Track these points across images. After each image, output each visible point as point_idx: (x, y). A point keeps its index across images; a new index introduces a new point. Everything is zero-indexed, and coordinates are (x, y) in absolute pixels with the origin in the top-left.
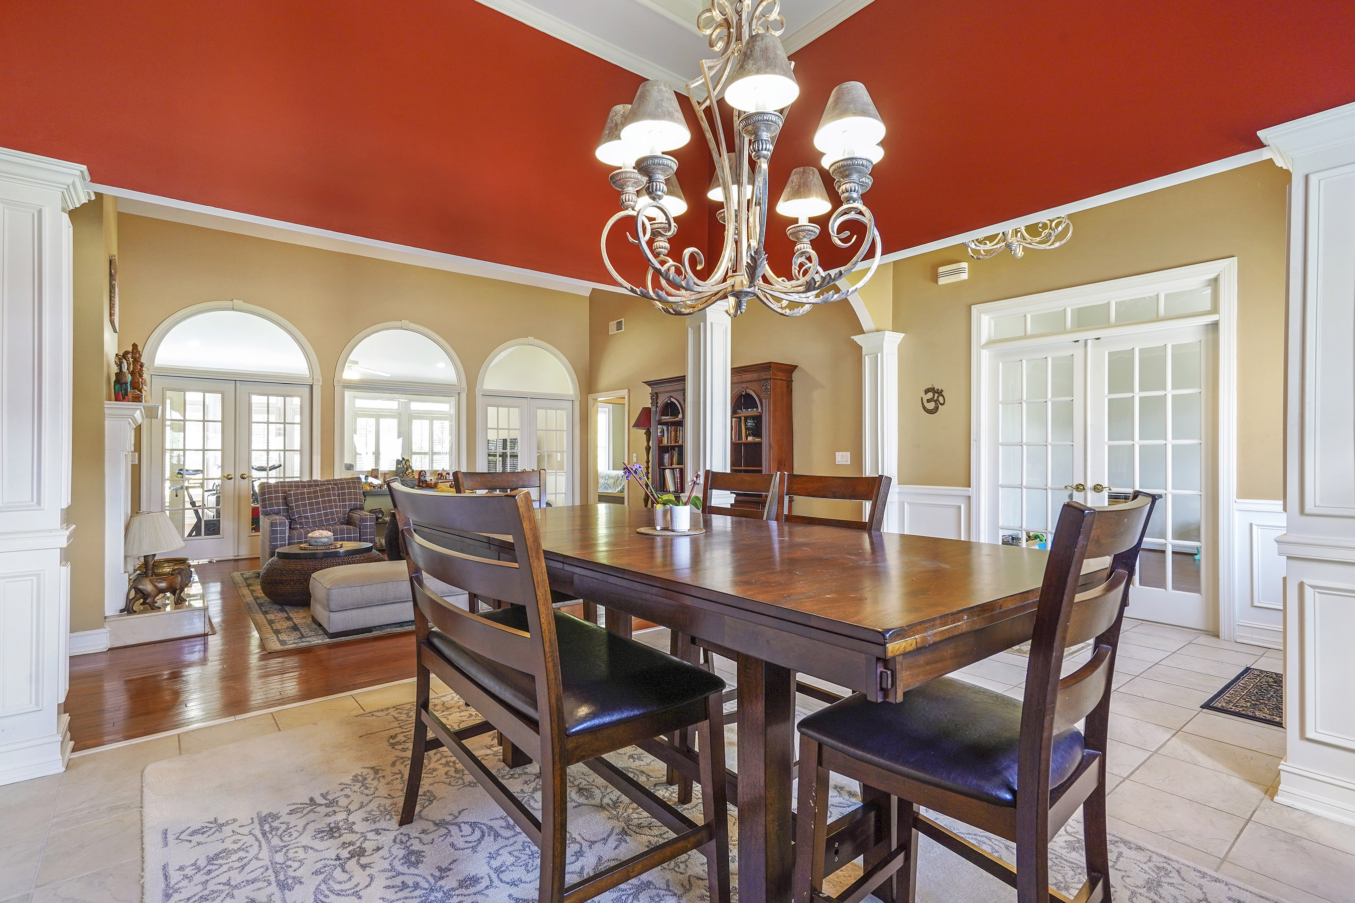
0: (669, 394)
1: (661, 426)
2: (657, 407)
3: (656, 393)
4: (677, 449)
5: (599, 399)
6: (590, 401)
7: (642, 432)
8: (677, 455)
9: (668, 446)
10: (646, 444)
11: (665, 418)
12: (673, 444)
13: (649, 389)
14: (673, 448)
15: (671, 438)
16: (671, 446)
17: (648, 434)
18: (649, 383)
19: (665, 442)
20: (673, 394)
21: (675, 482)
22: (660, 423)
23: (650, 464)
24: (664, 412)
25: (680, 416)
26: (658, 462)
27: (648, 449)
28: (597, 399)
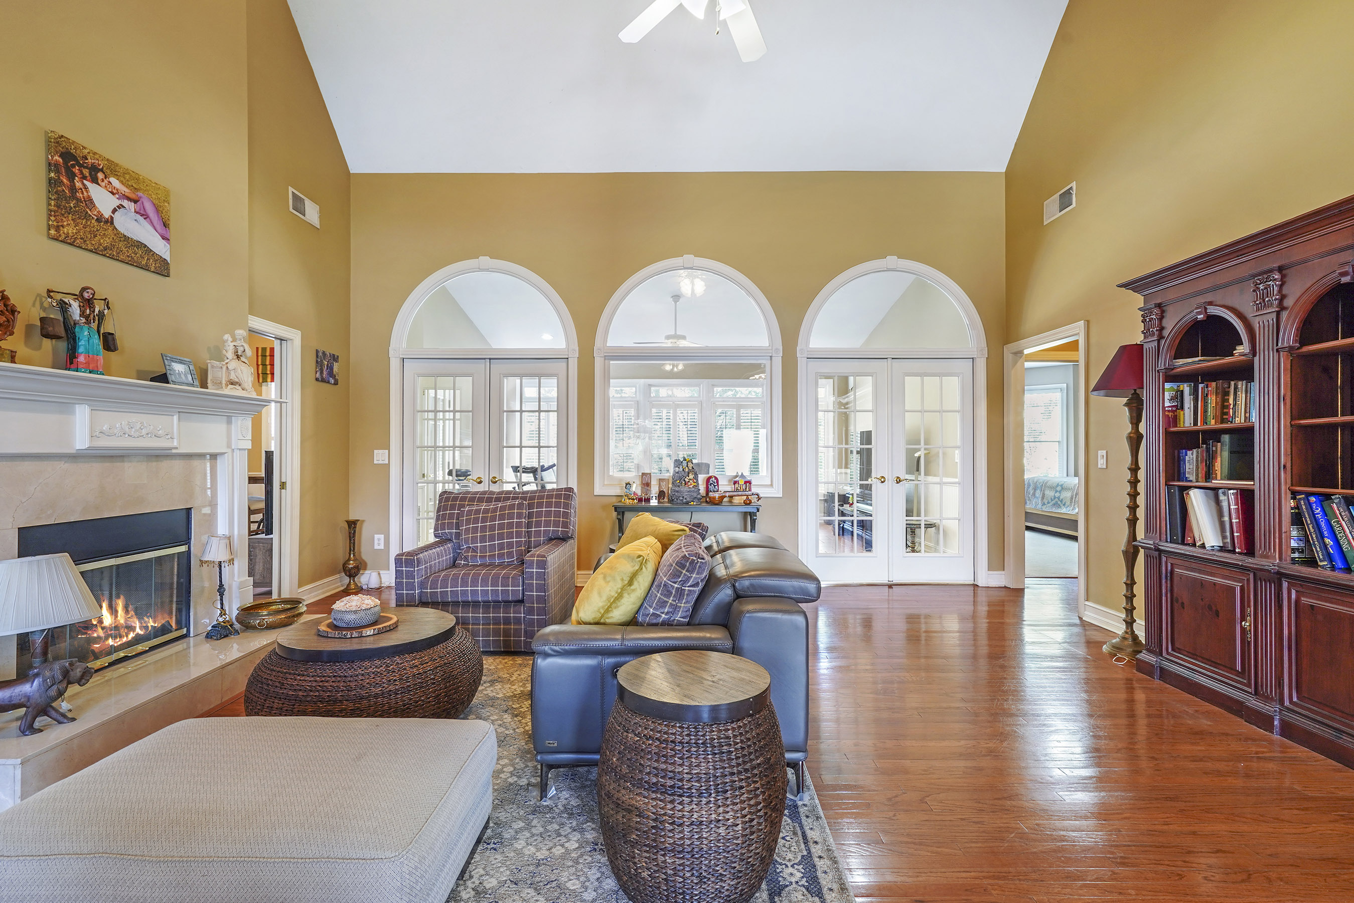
0: (1201, 300)
1: (1174, 385)
2: (1161, 337)
3: (1159, 306)
4: (1226, 438)
5: (1026, 352)
6: (1008, 357)
7: (1118, 404)
8: (1226, 454)
9: (1197, 432)
10: (1129, 428)
11: (1185, 364)
12: (1212, 424)
13: (1138, 300)
14: (1214, 435)
15: (1205, 411)
16: (1205, 432)
17: (1136, 407)
18: (1134, 285)
19: (1187, 421)
20: (1209, 297)
21: (1222, 524)
22: (1171, 377)
23: (1141, 475)
24: (1183, 349)
25: (1243, 349)
26: (1166, 471)
27: (1135, 441)
28: (1021, 352)
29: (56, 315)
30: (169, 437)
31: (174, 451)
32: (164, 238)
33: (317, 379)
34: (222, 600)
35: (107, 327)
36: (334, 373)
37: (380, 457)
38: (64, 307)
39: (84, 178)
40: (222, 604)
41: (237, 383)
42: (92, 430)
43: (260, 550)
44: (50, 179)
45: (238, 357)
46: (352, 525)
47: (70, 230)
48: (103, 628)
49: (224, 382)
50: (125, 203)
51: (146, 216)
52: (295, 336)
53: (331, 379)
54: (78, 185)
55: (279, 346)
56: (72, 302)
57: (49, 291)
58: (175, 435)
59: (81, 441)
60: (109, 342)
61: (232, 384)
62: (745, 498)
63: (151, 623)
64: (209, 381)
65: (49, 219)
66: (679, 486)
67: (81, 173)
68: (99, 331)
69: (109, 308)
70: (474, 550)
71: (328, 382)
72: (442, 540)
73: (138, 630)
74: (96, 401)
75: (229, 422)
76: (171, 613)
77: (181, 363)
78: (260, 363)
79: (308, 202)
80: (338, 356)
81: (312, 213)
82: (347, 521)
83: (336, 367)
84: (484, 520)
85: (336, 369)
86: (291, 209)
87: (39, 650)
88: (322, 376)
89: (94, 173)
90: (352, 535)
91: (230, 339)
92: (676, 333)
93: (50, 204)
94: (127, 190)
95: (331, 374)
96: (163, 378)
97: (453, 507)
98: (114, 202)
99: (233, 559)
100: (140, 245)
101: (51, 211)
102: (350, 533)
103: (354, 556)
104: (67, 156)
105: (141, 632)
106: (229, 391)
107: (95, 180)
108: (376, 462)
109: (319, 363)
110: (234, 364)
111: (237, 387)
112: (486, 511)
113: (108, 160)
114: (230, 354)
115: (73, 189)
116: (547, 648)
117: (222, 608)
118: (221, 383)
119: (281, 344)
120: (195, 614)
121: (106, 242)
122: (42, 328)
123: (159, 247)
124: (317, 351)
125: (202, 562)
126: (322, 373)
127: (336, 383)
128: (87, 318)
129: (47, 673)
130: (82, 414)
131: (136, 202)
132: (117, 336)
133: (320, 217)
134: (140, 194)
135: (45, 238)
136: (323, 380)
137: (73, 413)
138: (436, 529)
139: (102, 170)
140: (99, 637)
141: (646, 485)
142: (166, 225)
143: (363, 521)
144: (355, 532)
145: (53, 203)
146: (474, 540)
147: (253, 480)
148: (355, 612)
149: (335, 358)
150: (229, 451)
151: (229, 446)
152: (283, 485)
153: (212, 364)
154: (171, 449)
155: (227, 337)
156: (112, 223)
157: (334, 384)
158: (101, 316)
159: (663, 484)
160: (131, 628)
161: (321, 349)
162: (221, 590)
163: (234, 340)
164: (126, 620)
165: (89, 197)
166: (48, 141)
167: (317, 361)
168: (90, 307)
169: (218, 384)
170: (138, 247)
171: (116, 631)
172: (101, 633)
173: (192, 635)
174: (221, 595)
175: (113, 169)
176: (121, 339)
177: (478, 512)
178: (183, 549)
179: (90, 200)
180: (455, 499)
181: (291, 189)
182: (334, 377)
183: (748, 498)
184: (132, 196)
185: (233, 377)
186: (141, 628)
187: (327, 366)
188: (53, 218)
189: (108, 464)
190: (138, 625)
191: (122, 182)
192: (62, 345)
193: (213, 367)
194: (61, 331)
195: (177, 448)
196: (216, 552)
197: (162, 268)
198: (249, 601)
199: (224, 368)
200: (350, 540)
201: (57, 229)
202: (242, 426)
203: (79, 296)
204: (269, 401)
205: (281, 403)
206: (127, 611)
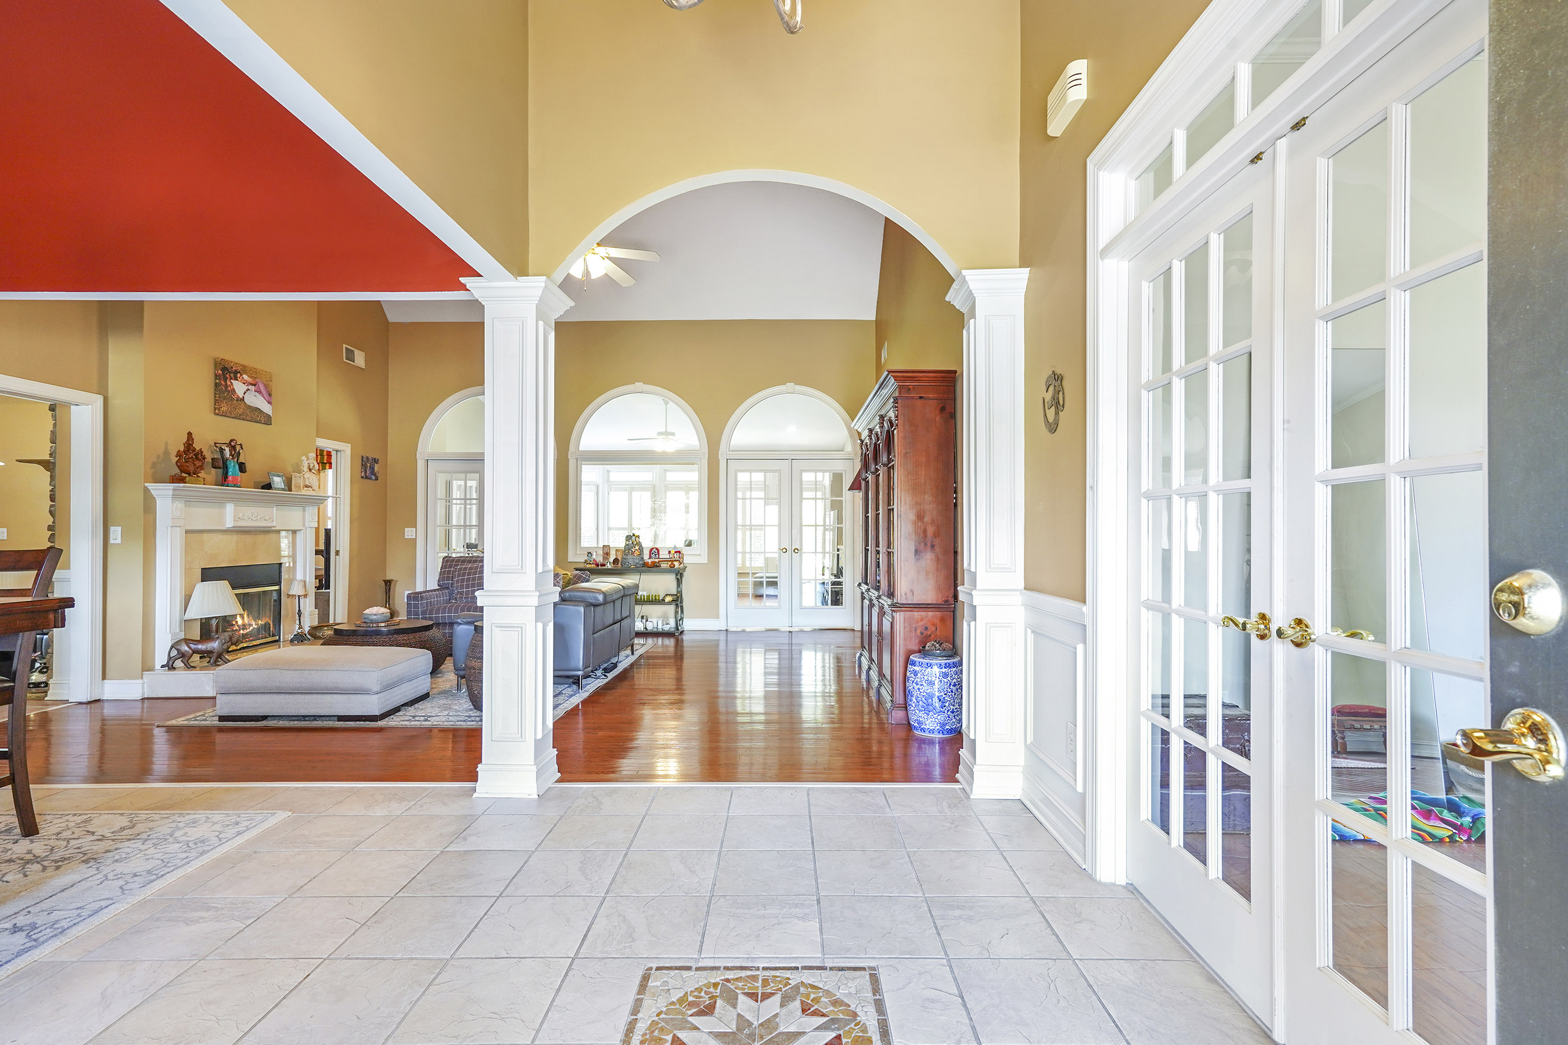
29: (217, 456)
30: (271, 520)
31: (273, 528)
32: (269, 403)
33: (362, 477)
34: (300, 619)
35: (241, 460)
36: (375, 471)
37: (409, 533)
38: (222, 450)
39: (231, 379)
40: (300, 622)
41: (310, 486)
42: (235, 517)
43: (321, 600)
44: (216, 384)
45: (310, 470)
46: (388, 583)
47: (224, 409)
48: (238, 626)
49: (302, 486)
50: (250, 387)
51: (259, 392)
52: (346, 448)
53: (373, 476)
54: (229, 383)
55: (335, 455)
56: (226, 448)
57: (215, 443)
58: (274, 519)
59: (229, 524)
60: (242, 468)
61: (306, 487)
62: (670, 563)
63: (260, 622)
64: (293, 486)
65: (215, 405)
66: (627, 555)
67: (230, 376)
68: (237, 462)
69: (242, 449)
70: (461, 593)
71: (371, 479)
72: (442, 587)
73: (254, 626)
74: (236, 500)
75: (304, 510)
76: (270, 617)
77: (278, 476)
78: (318, 454)
79: (357, 352)
80: (378, 459)
81: (360, 359)
82: (384, 581)
83: (376, 467)
84: (469, 574)
85: (376, 469)
86: (345, 360)
87: (214, 629)
88: (366, 475)
89: (236, 375)
90: (388, 591)
91: (306, 459)
92: (666, 431)
93: (216, 397)
94: (251, 380)
95: (373, 473)
96: (268, 486)
97: (450, 567)
98: (245, 388)
99: (306, 595)
100: (258, 410)
101: (216, 400)
102: (386, 589)
103: (389, 605)
104: (224, 369)
105: (256, 627)
106: (305, 492)
107: (236, 379)
108: (406, 537)
109: (364, 466)
110: (308, 475)
111: (310, 489)
112: (471, 568)
113: (242, 365)
114: (306, 469)
115: (226, 386)
116: (459, 620)
117: (300, 624)
118: (300, 487)
119: (337, 454)
120: (283, 628)
121: (240, 411)
122: (213, 464)
123: (267, 408)
124: (362, 457)
125: (289, 596)
126: (366, 472)
127: (377, 479)
128: (233, 456)
129: (223, 637)
130: (230, 508)
131: (255, 385)
132: (246, 465)
133: (365, 360)
134: (257, 380)
135: (213, 415)
136: (367, 478)
137: (226, 508)
138: (439, 581)
139: (239, 372)
140: (237, 630)
141: (607, 554)
142: (270, 395)
143: (397, 581)
144: (390, 588)
145: (217, 396)
146: (462, 587)
147: (318, 552)
148: (375, 615)
149: (376, 461)
150: (304, 528)
151: (304, 525)
152: (337, 553)
153: (294, 475)
154: (272, 527)
155: (304, 458)
156: (244, 400)
157: (375, 480)
158: (239, 453)
159: (619, 553)
160: (251, 625)
161: (365, 455)
162: (300, 613)
163: (308, 459)
164: (248, 621)
165: (233, 388)
166: (216, 363)
167: (362, 464)
168: (234, 450)
169: (298, 487)
170: (256, 411)
171: (244, 627)
172: (237, 628)
173: (281, 641)
174: (300, 616)
175: (245, 369)
176: (248, 466)
177: (465, 569)
178: (277, 588)
179: (234, 390)
180: (452, 561)
181: (344, 346)
182: (375, 475)
183: (672, 563)
184: (254, 382)
185: (307, 483)
186: (255, 625)
187: (370, 467)
188: (217, 404)
189: (240, 536)
190: (254, 623)
191: (248, 376)
192: (220, 471)
193: (295, 477)
194: (221, 464)
195: (275, 527)
196: (296, 590)
197: (267, 420)
198: (316, 623)
199: (302, 477)
200: (386, 594)
201: (219, 409)
202: (311, 512)
203: (229, 445)
204: (329, 497)
205: (336, 498)
206: (249, 618)
